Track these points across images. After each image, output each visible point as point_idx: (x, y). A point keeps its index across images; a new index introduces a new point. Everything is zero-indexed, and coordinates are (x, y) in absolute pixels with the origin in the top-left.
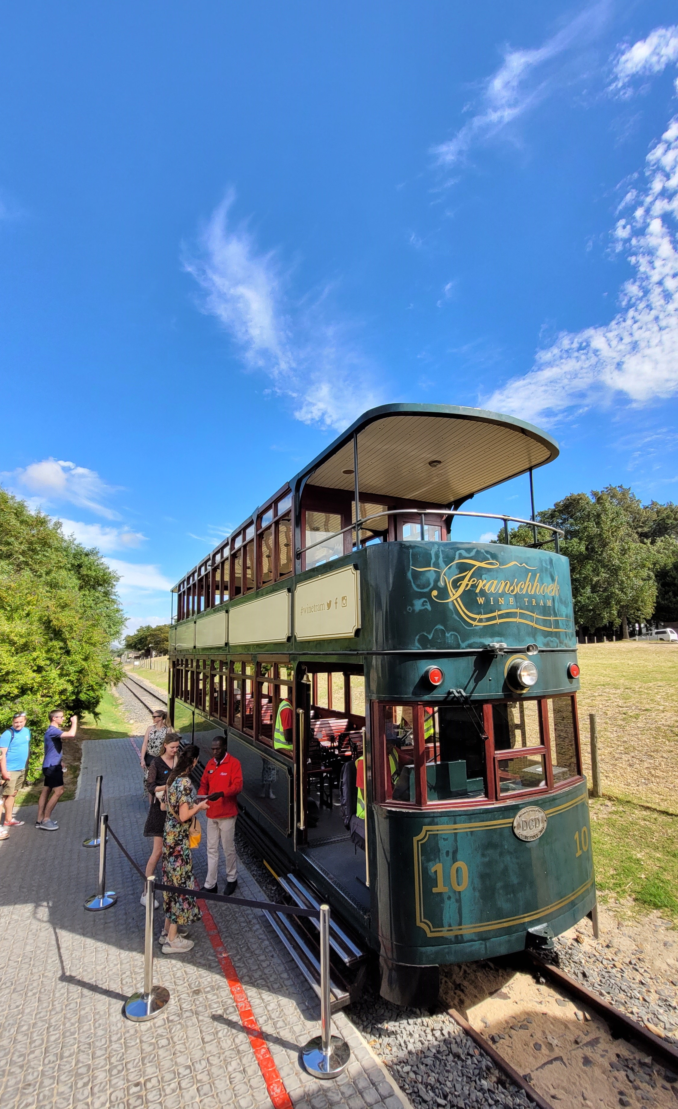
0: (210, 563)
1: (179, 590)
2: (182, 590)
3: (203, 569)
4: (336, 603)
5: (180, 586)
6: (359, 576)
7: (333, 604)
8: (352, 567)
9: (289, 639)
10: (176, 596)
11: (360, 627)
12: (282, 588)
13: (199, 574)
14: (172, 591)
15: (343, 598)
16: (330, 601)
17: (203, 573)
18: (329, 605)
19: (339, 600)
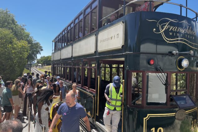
0: (66, 30)
1: (55, 41)
2: (56, 40)
3: (63, 32)
4: (114, 37)
5: (55, 39)
6: (124, 25)
7: (113, 37)
8: (122, 22)
9: (95, 52)
10: (54, 43)
11: (124, 44)
12: (93, 35)
13: (62, 34)
14: (53, 42)
15: (117, 35)
16: (112, 37)
17: (63, 34)
18: (111, 38)
19: (116, 36)
